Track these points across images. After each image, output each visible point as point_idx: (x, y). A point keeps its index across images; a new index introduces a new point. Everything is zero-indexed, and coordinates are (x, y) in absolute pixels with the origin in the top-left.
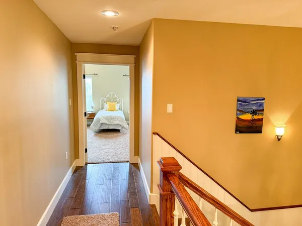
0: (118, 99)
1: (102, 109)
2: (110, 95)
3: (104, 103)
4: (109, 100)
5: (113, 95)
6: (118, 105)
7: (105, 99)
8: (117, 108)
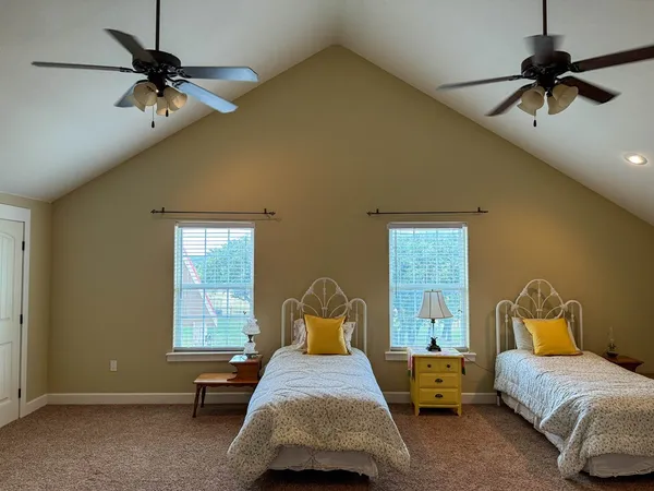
0: (349, 304)
1: (288, 343)
2: (318, 289)
3: (296, 318)
4: (314, 309)
5: (332, 289)
6: (350, 327)
7: (301, 304)
8: (345, 339)
